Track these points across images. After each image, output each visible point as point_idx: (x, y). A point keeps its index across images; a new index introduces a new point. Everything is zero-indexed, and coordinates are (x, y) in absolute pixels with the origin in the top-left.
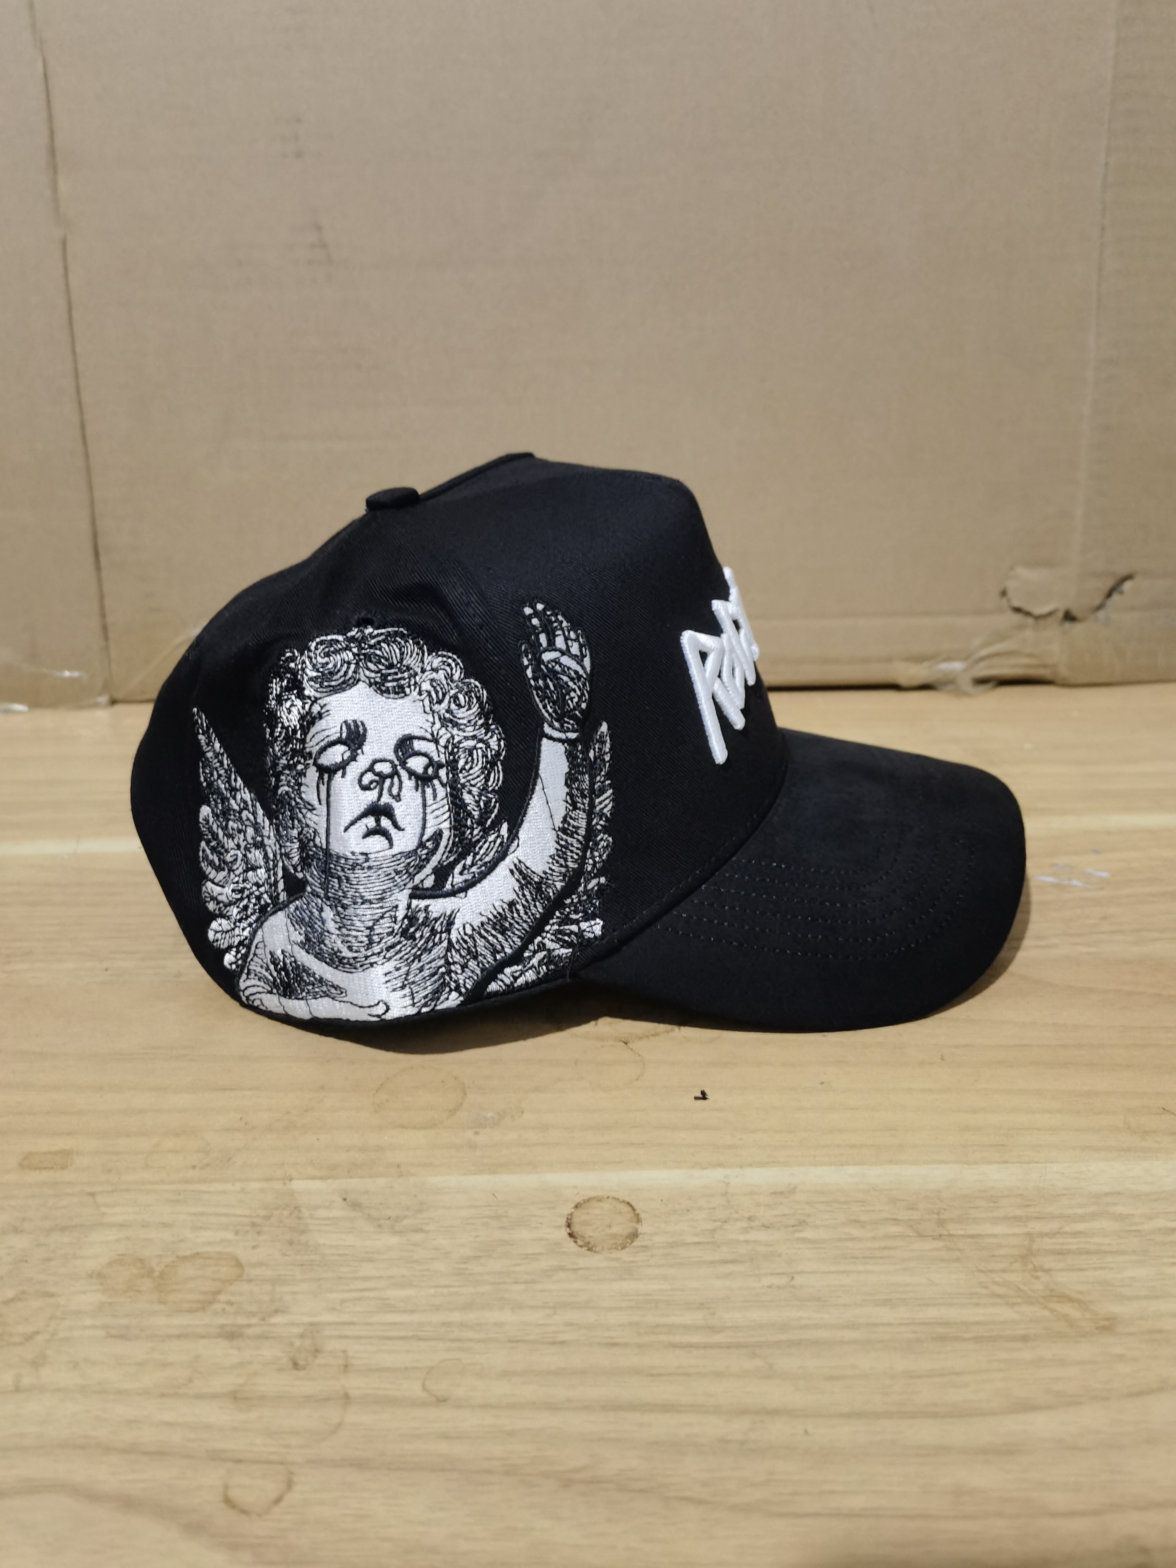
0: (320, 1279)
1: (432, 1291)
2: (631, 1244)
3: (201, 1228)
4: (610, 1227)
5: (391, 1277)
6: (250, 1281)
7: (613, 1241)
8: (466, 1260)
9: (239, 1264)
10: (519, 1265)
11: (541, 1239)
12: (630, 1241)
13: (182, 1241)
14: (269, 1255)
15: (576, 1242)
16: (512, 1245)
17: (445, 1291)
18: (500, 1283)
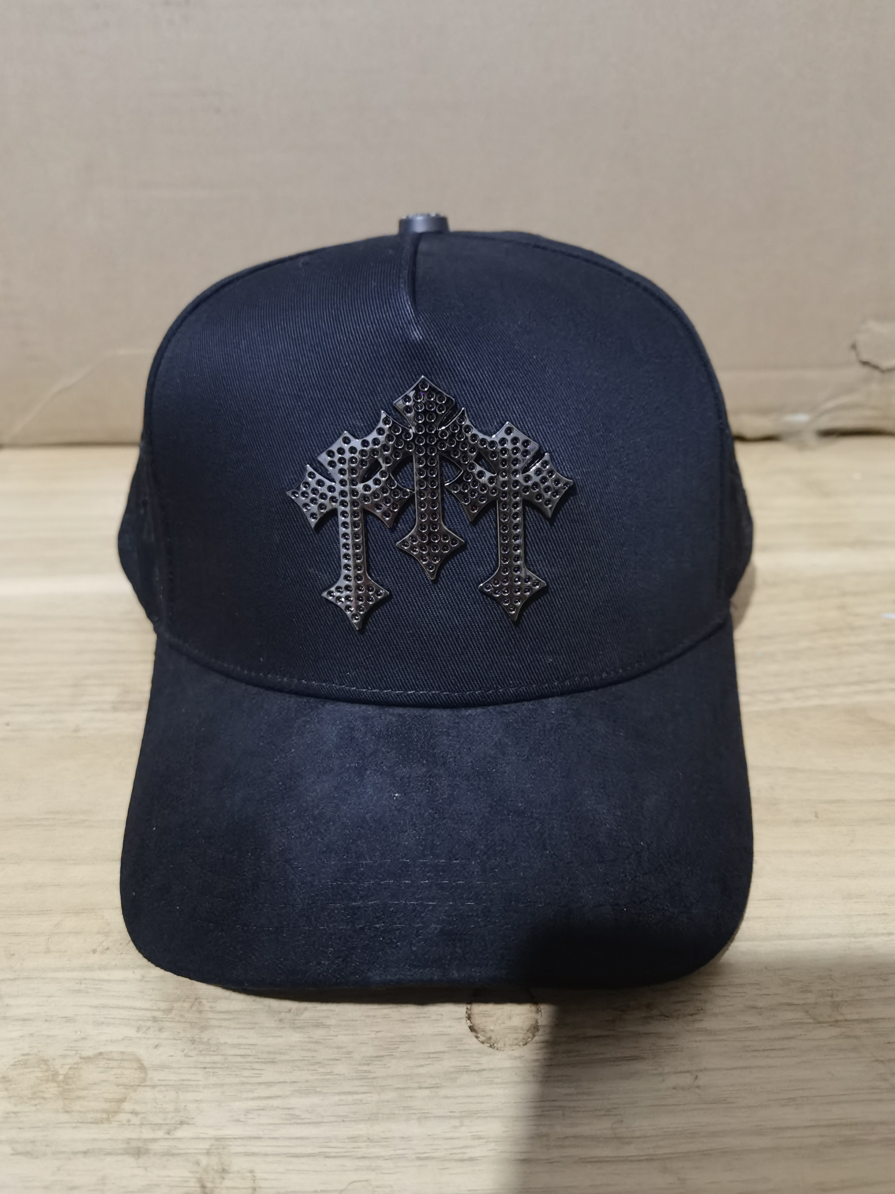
0: (223, 1085)
1: (337, 1098)
2: (532, 1038)
3: (103, 1023)
4: (510, 1018)
5: (295, 1082)
6: (154, 1087)
7: (515, 1036)
8: (369, 1060)
9: (142, 1068)
10: (422, 1066)
11: (443, 1034)
12: (531, 1035)
13: (84, 1039)
14: (172, 1056)
15: (477, 1037)
16: (414, 1041)
17: (350, 1098)
18: (404, 1089)
